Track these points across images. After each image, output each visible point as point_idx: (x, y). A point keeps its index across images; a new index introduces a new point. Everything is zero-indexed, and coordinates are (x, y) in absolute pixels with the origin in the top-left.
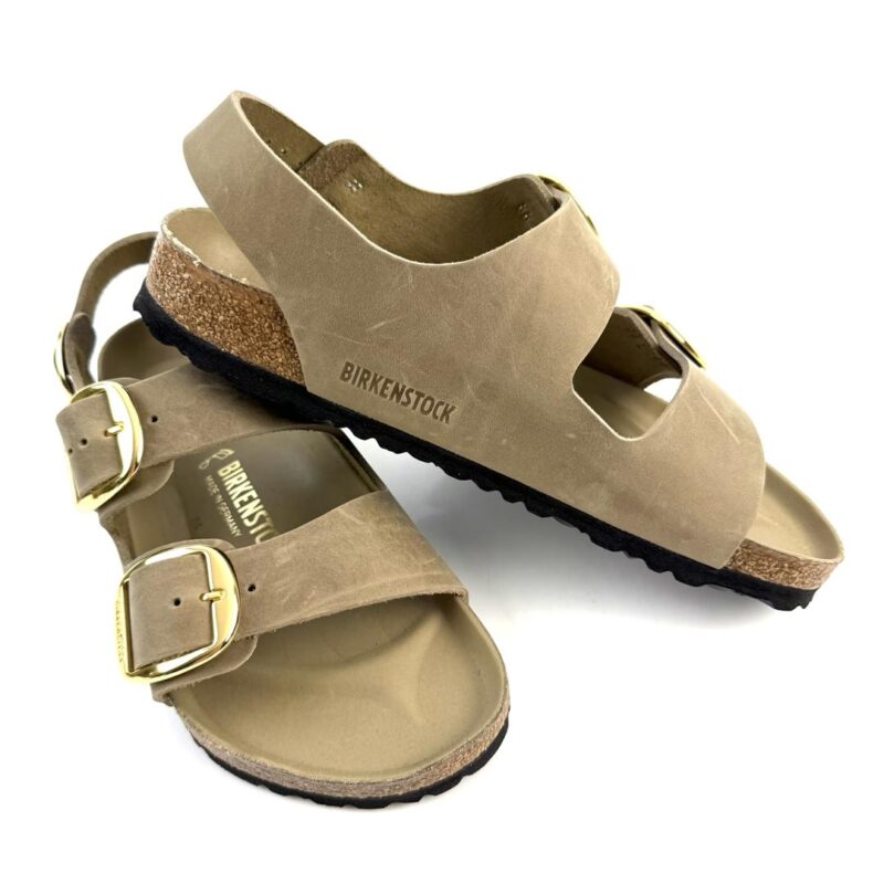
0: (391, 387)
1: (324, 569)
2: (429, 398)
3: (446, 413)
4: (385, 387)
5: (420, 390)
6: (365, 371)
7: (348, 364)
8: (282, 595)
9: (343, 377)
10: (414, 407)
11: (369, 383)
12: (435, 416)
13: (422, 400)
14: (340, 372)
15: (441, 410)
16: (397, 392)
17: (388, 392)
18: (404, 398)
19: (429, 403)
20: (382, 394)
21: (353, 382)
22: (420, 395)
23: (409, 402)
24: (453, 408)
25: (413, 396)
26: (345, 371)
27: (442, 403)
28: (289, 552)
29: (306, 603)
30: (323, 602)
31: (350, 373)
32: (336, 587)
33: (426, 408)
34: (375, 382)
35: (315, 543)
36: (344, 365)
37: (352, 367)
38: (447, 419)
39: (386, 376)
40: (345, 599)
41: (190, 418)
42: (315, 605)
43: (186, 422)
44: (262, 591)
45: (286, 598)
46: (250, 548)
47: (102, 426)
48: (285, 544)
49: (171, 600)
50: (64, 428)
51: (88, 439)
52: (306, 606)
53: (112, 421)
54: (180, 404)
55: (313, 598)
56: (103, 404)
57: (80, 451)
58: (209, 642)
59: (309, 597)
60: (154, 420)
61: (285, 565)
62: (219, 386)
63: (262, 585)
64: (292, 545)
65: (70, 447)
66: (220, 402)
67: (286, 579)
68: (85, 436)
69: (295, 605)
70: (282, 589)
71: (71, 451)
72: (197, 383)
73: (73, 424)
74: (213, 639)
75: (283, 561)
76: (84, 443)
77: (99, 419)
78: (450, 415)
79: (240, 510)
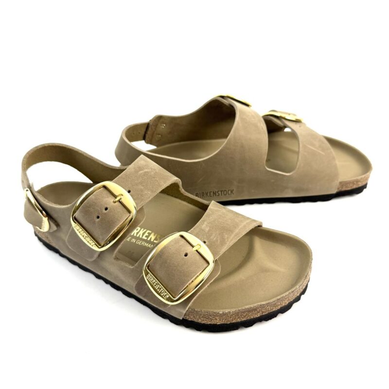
0: (212, 193)
3: (232, 192)
4: (210, 194)
5: (221, 190)
6: (202, 193)
10: (221, 195)
12: (229, 194)
13: (223, 192)
15: (230, 192)
16: (214, 194)
17: (212, 195)
18: (217, 194)
19: (225, 192)
20: (210, 196)
21: (200, 197)
22: (221, 191)
24: (233, 190)
25: (220, 193)
27: (229, 190)
28: (206, 226)
33: (225, 194)
34: (206, 194)
35: (212, 220)
36: (195, 194)
37: (198, 194)
39: (209, 191)
40: (237, 234)
41: (143, 186)
42: (230, 240)
43: (142, 187)
44: (209, 242)
45: (219, 241)
46: (192, 229)
47: (111, 200)
48: (204, 223)
49: (184, 255)
50: (89, 209)
51: (108, 206)
52: (227, 241)
53: (115, 197)
54: (136, 182)
55: (228, 238)
56: (106, 192)
57: (105, 214)
58: (207, 265)
59: (226, 238)
60: (129, 192)
61: (209, 231)
62: (146, 170)
63: (207, 240)
64: (206, 223)
65: (97, 214)
66: (151, 176)
67: (214, 235)
68: (106, 206)
69: (223, 242)
70: (215, 239)
71: (98, 217)
72: (138, 172)
73: (96, 204)
74: (208, 263)
75: (207, 229)
76: (106, 209)
77: (108, 197)
78: (233, 192)
79: (149, 239)
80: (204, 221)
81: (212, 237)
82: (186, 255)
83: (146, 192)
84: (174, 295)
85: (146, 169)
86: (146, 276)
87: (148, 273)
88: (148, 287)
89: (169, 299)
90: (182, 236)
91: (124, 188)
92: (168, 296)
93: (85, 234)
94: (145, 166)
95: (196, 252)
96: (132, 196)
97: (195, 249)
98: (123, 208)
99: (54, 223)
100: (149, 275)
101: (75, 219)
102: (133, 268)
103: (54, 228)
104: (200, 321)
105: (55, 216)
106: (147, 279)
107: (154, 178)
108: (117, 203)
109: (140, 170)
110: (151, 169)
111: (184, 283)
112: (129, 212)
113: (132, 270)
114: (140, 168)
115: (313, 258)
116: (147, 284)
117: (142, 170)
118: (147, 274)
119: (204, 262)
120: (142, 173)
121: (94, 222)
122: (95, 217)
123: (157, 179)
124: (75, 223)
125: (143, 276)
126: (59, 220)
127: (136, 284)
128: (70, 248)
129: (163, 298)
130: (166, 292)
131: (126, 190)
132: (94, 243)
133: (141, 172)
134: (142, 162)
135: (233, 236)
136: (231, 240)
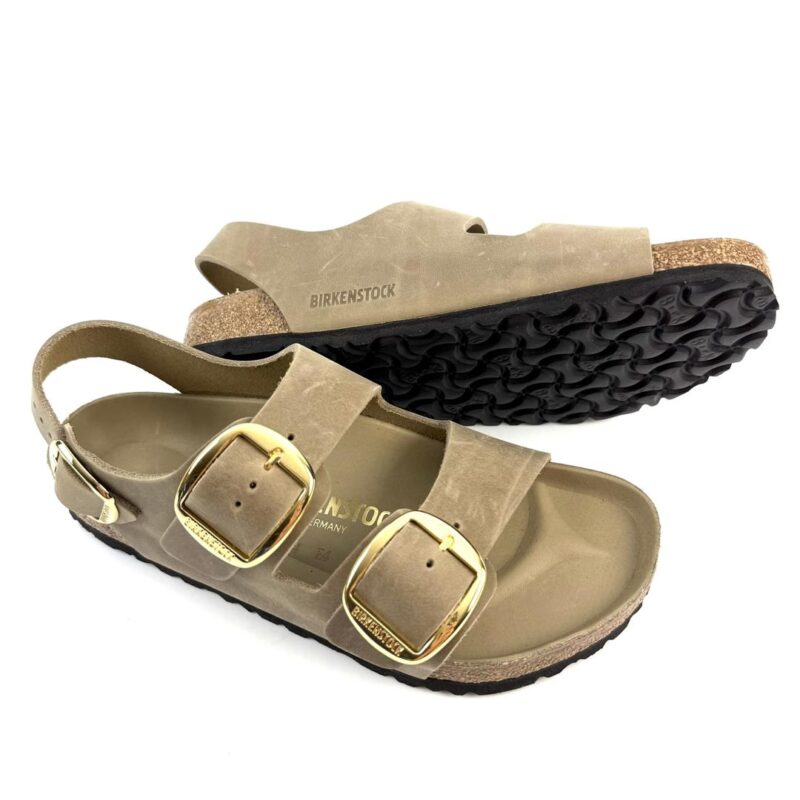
0: (346, 295)
1: (484, 484)
2: (375, 288)
3: (390, 291)
4: (342, 297)
5: (367, 287)
6: (326, 295)
7: (313, 296)
8: (480, 518)
9: (312, 306)
10: (367, 299)
11: (331, 301)
13: (370, 292)
14: (309, 303)
15: (386, 291)
16: (352, 297)
17: (346, 299)
18: (358, 297)
19: (376, 291)
20: (342, 302)
21: (320, 304)
22: (368, 290)
23: (362, 297)
24: (394, 285)
25: (364, 293)
26: (312, 301)
27: (385, 287)
28: (453, 487)
29: (497, 513)
30: (505, 506)
31: (316, 301)
32: (504, 492)
33: (375, 295)
34: (335, 298)
35: (462, 472)
36: (310, 298)
37: (316, 296)
38: (393, 294)
39: (342, 290)
40: (515, 495)
41: (317, 420)
42: (503, 511)
43: (316, 424)
44: (465, 523)
45: (483, 517)
46: (427, 500)
47: (260, 463)
48: (446, 484)
49: (425, 565)
50: (218, 489)
51: (256, 480)
52: (499, 515)
53: (265, 454)
54: (302, 413)
55: (498, 507)
56: (245, 446)
57: (252, 496)
58: (472, 577)
59: (495, 508)
60: (291, 438)
61: (461, 497)
62: (318, 384)
63: (461, 519)
64: (451, 482)
65: (236, 500)
66: (328, 395)
67: (471, 506)
68: (251, 480)
69: (492, 520)
70: (475, 515)
71: (238, 504)
72: (302, 390)
73: (229, 477)
74: (474, 573)
75: (456, 495)
76: (253, 485)
77: (252, 459)
78: (394, 290)
79: (327, 512)
80: (446, 477)
81: (469, 512)
82: (430, 565)
83: (325, 433)
84: (413, 646)
85: (316, 380)
86: (351, 610)
87: (355, 605)
88: (355, 630)
89: (405, 655)
90: (413, 522)
91: (279, 432)
92: (402, 650)
93: (211, 538)
94: (313, 374)
95: (447, 553)
96: (298, 446)
97: (443, 547)
98: (286, 476)
99: (129, 509)
100: (357, 610)
101: (186, 510)
102: (318, 594)
103: (131, 517)
104: (462, 680)
105: (130, 494)
106: (355, 618)
107: (336, 399)
108: (274, 470)
109: (306, 386)
110: (326, 379)
111: (433, 623)
112: (301, 483)
113: (317, 597)
114: (306, 382)
115: (661, 523)
116: (352, 625)
117: (309, 385)
118: (352, 606)
119: (465, 571)
120: (309, 393)
121: (230, 515)
122: (232, 506)
123: (342, 400)
124: (186, 515)
125: (343, 610)
126: (140, 504)
127: (329, 626)
128: (169, 554)
129: (393, 653)
130: (396, 641)
131: (283, 435)
132: (232, 554)
133: (308, 390)
134: (307, 367)
135: (507, 500)
136: (507, 511)
